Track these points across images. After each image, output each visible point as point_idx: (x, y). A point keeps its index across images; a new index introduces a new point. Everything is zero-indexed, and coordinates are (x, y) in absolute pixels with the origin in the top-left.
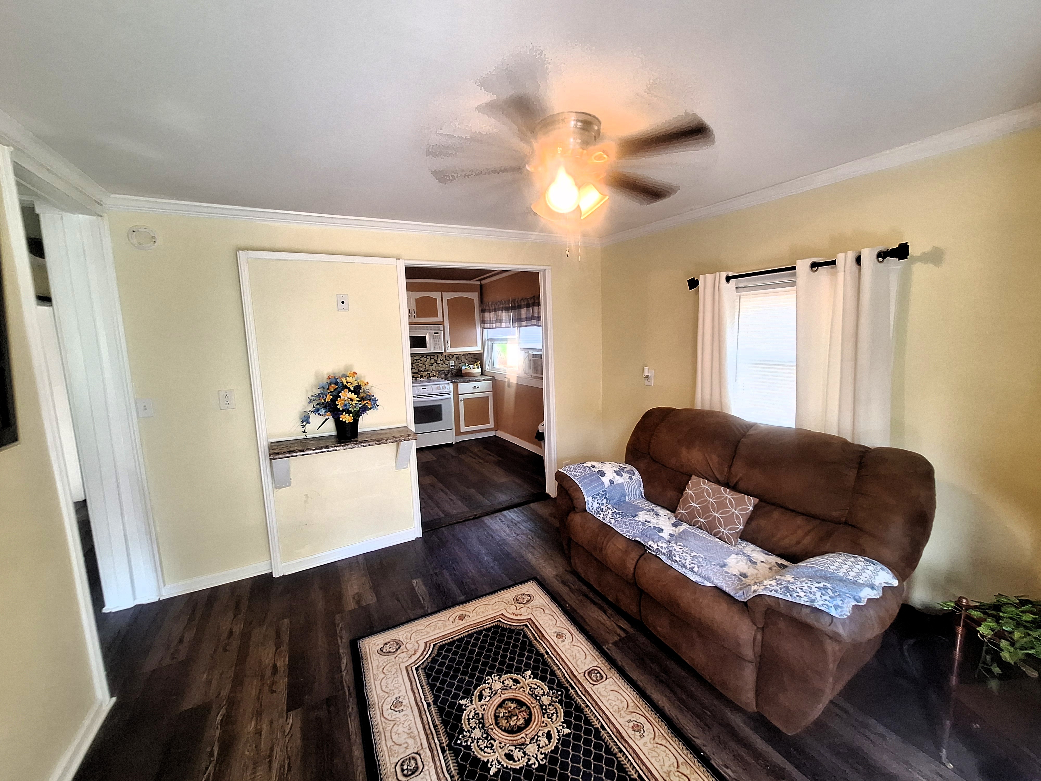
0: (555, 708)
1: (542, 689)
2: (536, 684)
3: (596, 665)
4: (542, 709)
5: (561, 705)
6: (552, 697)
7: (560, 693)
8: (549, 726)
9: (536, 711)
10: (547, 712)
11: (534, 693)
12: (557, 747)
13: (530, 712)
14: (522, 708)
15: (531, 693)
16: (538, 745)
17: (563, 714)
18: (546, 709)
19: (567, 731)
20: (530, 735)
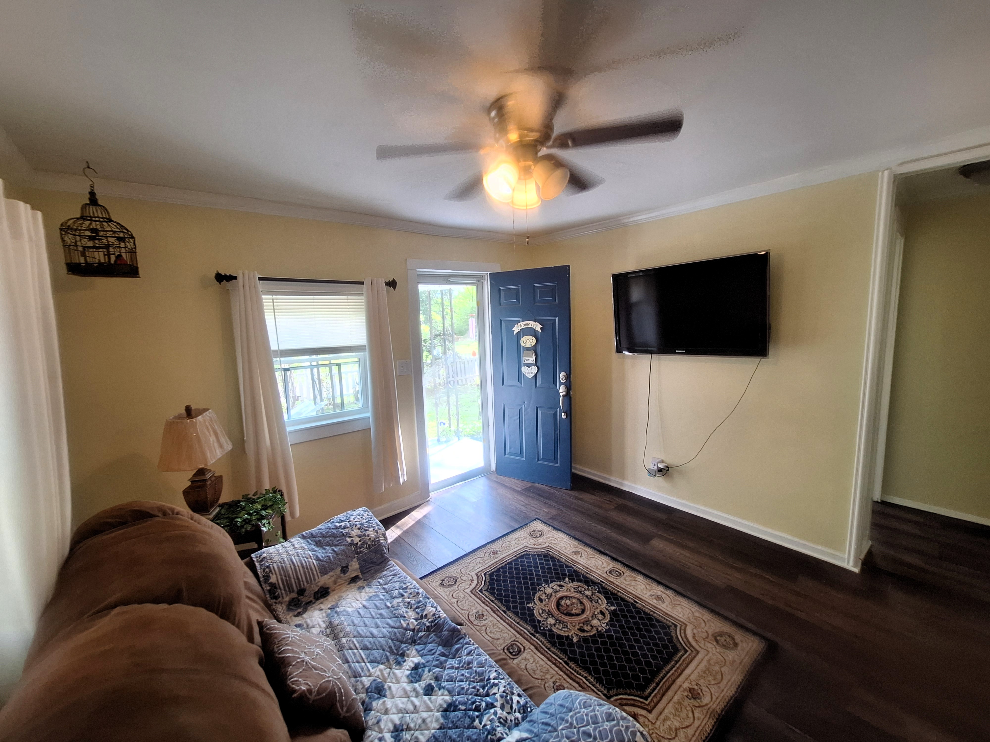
0: (542, 617)
1: (557, 628)
2: (564, 631)
3: (515, 660)
4: (551, 614)
5: (538, 620)
6: (547, 623)
7: (542, 628)
8: (543, 606)
9: (555, 612)
10: (547, 613)
11: (562, 624)
12: (534, 595)
13: (559, 611)
14: (567, 612)
15: (565, 624)
16: (545, 594)
17: (535, 614)
18: (549, 615)
19: (530, 605)
20: (553, 597)
